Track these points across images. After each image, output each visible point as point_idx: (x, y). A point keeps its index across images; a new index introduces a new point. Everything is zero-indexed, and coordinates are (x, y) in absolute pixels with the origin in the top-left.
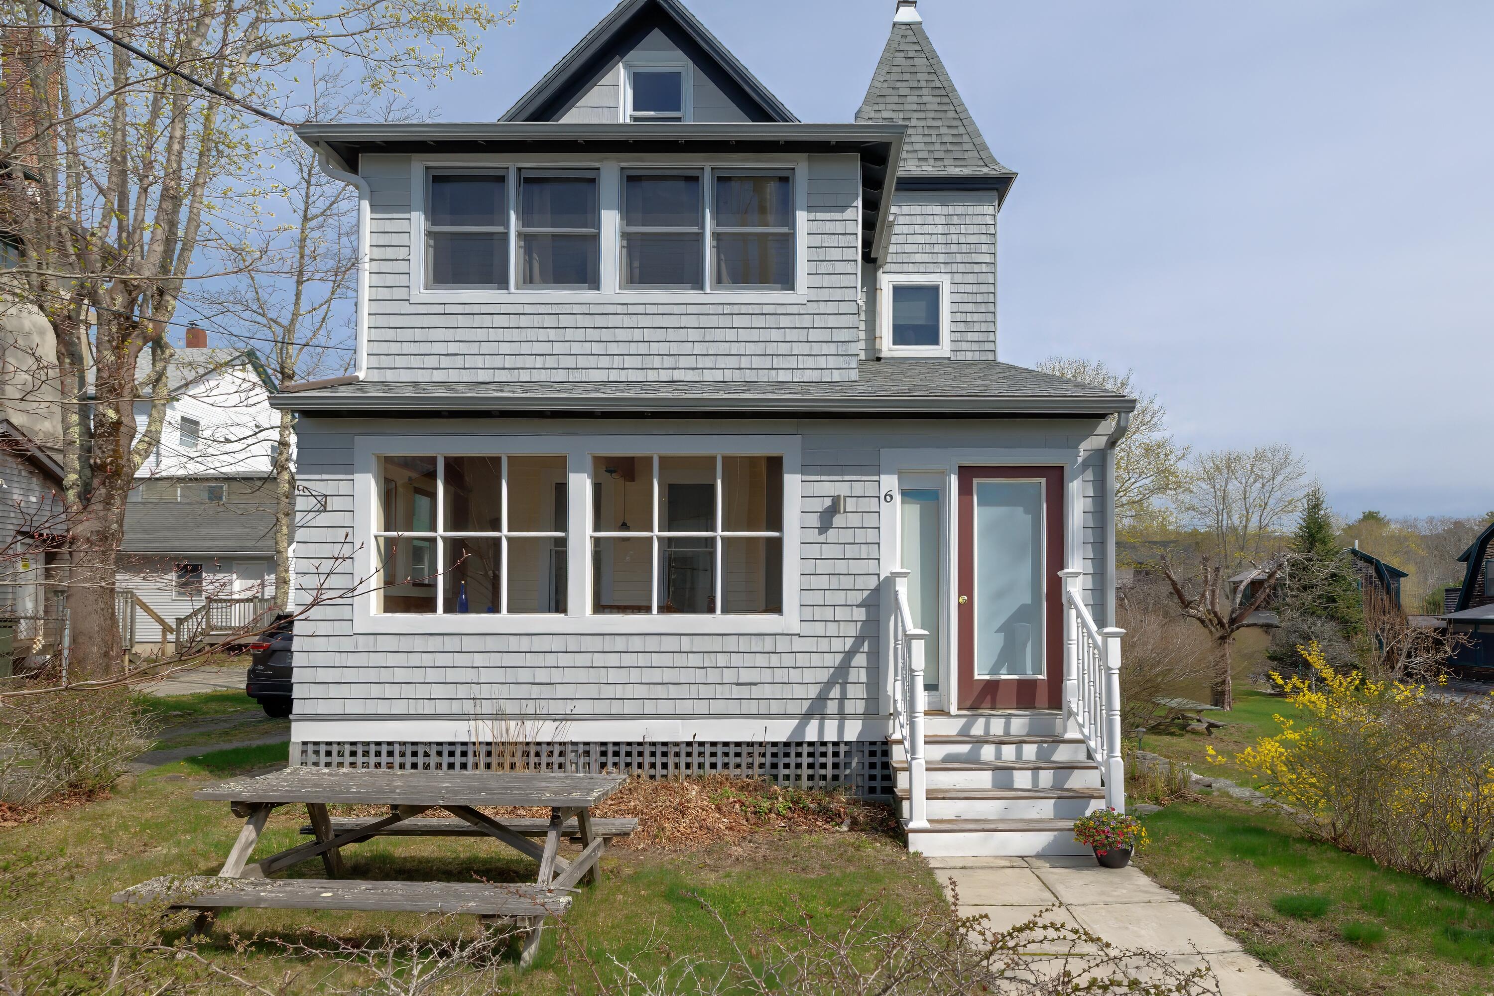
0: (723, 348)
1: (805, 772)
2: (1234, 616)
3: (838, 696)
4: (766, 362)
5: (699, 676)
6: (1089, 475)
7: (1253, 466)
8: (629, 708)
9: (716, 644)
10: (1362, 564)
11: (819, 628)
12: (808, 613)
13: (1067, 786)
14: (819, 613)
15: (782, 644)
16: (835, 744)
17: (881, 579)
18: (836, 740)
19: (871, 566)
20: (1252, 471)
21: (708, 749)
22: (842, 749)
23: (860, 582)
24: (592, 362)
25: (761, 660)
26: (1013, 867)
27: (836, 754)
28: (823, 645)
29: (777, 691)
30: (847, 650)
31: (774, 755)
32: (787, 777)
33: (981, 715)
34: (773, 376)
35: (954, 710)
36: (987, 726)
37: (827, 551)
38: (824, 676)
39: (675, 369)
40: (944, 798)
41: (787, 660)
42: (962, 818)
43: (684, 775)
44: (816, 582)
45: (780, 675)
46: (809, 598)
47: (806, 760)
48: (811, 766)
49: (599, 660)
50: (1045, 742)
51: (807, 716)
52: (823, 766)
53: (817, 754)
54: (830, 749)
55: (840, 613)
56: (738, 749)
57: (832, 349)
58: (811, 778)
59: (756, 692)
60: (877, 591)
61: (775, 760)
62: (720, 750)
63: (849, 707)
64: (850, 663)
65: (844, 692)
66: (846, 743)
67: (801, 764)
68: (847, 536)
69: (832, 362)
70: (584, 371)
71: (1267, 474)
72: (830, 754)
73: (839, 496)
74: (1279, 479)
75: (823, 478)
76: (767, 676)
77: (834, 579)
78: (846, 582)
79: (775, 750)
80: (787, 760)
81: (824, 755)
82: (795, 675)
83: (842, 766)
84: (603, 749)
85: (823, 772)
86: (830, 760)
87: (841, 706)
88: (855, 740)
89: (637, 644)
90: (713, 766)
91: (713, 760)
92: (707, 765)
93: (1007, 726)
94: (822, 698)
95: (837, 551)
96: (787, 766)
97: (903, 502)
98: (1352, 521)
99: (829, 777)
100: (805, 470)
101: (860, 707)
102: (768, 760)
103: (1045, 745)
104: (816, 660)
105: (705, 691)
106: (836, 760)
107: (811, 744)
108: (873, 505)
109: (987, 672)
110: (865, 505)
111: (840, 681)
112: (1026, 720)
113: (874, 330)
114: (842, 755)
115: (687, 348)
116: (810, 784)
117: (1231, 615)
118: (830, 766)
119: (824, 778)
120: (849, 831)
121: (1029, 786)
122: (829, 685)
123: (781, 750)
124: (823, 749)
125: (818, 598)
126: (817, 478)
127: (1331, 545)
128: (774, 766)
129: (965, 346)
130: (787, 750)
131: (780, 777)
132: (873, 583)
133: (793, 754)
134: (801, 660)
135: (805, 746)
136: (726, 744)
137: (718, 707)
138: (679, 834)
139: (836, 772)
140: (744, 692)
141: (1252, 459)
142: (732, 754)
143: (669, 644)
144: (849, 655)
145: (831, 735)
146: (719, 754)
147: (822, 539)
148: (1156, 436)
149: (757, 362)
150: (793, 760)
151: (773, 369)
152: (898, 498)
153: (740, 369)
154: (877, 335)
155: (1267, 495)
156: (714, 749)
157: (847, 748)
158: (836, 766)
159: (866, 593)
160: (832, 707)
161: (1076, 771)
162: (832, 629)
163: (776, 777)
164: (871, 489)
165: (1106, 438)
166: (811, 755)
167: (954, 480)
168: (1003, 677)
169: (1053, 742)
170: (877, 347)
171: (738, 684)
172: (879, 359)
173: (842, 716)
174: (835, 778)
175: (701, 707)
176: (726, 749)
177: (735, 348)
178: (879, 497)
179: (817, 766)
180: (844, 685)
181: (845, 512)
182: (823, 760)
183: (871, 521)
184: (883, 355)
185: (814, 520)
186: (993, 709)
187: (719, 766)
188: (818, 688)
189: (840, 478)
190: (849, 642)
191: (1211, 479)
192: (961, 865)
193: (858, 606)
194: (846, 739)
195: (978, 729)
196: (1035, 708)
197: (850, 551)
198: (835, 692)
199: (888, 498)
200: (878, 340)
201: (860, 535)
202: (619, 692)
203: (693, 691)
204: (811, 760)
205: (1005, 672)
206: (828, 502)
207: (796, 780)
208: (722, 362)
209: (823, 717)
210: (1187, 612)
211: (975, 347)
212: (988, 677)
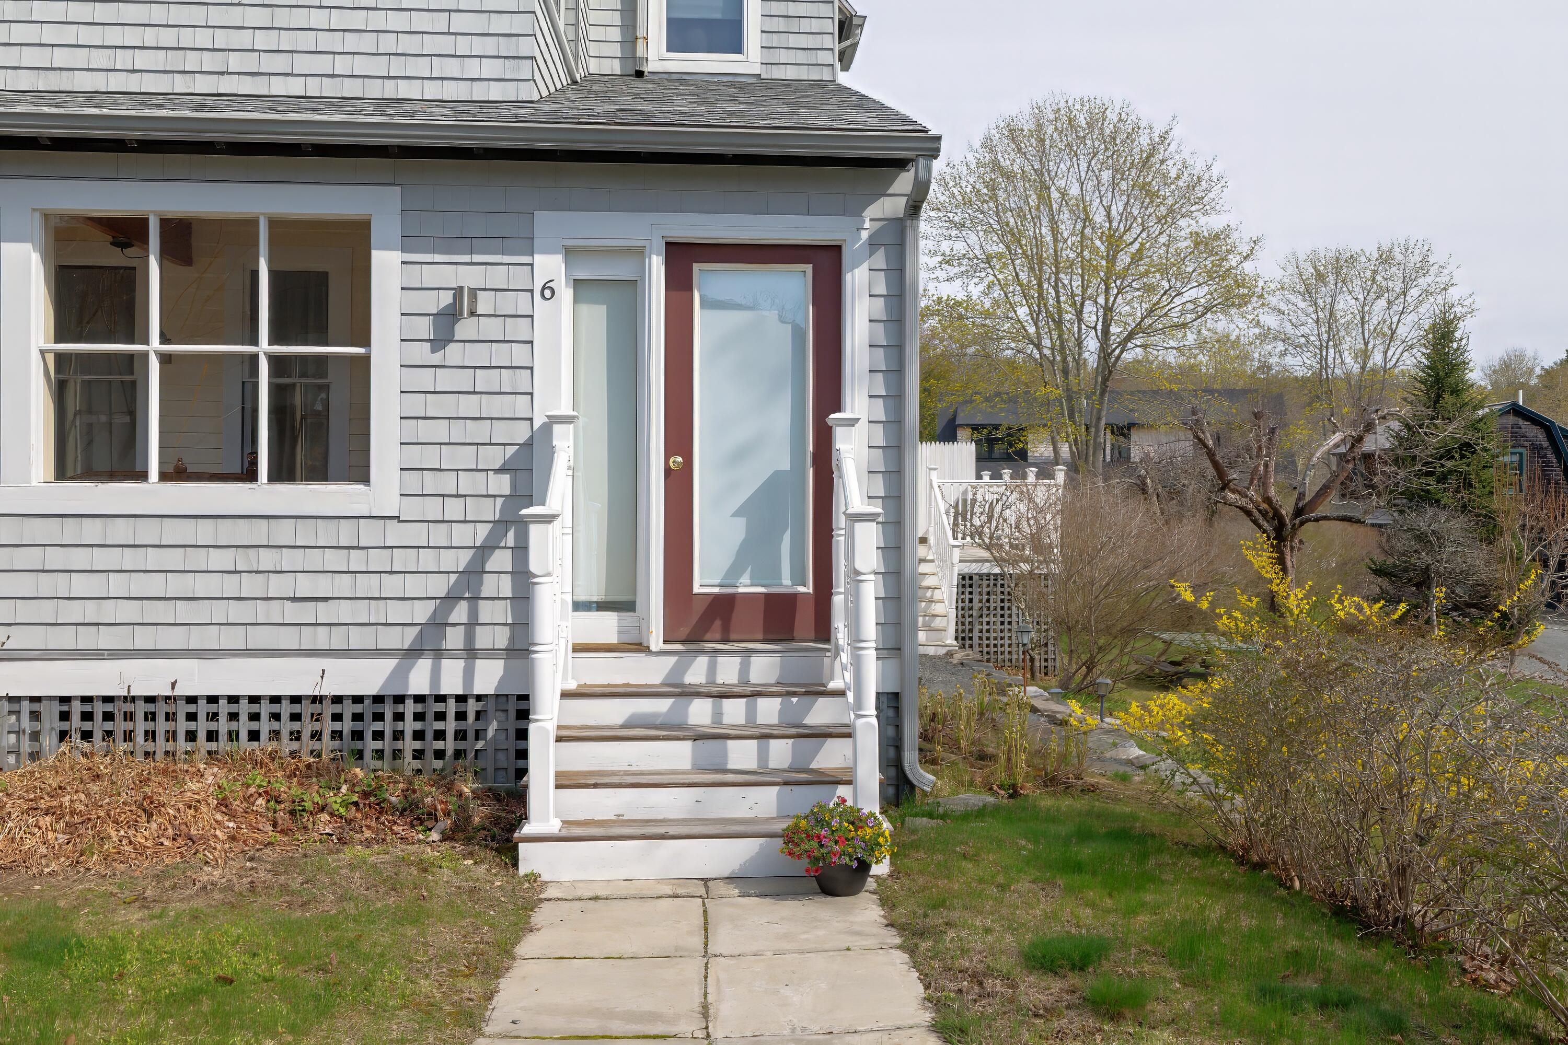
0: (306, 41)
1: (409, 745)
2: (1300, 505)
3: (464, 620)
4: (378, 66)
5: (230, 586)
6: (880, 259)
7: (1375, 272)
8: (108, 639)
9: (259, 533)
10: (1527, 427)
11: (432, 509)
12: (413, 482)
13: (814, 765)
14: (431, 483)
15: (370, 534)
16: (461, 699)
17: (536, 427)
18: (460, 692)
19: (521, 405)
20: (1374, 280)
21: (244, 708)
22: (472, 707)
23: (502, 432)
24: (79, 58)
25: (334, 560)
26: (677, 896)
27: (461, 716)
28: (439, 535)
29: (361, 612)
30: (478, 544)
31: (357, 717)
32: (379, 754)
33: (702, 652)
34: (390, 90)
35: (656, 641)
36: (712, 669)
37: (446, 379)
38: (439, 586)
39: (222, 73)
40: (595, 786)
41: (378, 560)
42: (625, 818)
43: (203, 752)
44: (427, 431)
45: (367, 585)
46: (415, 456)
47: (409, 725)
48: (419, 735)
49: (55, 558)
50: (794, 694)
51: (413, 653)
52: (440, 735)
53: (430, 716)
54: (451, 707)
55: (467, 484)
56: (296, 708)
57: (488, 46)
58: (418, 755)
59: (325, 613)
60: (529, 444)
61: (358, 726)
62: (265, 709)
63: (484, 638)
64: (483, 567)
65: (474, 612)
66: (479, 698)
67: (402, 732)
68: (478, 354)
69: (490, 69)
70: (64, 73)
71: (1398, 286)
72: (451, 715)
73: (461, 288)
74: (1414, 292)
75: (438, 258)
76: (343, 585)
77: (457, 426)
78: (479, 432)
79: (358, 708)
80: (378, 726)
81: (441, 716)
82: (392, 586)
83: (471, 735)
84: (65, 708)
85: (439, 745)
86: (451, 726)
87: (470, 637)
88: (492, 693)
89: (121, 532)
90: (254, 736)
91: (254, 726)
92: (244, 735)
93: (744, 669)
94: (438, 624)
95: (462, 380)
96: (378, 735)
97: (576, 300)
98: (1551, 364)
99: (450, 752)
100: (408, 242)
101: (501, 638)
102: (347, 726)
103: (795, 700)
104: (427, 560)
105: (237, 612)
106: (462, 725)
107: (419, 699)
108: (522, 303)
109: (717, 581)
110: (507, 303)
111: (467, 595)
112: (776, 659)
113: (634, 26)
114: (471, 717)
115: (243, 39)
116: (417, 764)
117: (1297, 504)
118: (450, 735)
119: (440, 754)
120: (441, 841)
121: (752, 765)
122: (450, 600)
123: (368, 709)
124: (440, 707)
125: (430, 457)
126: (427, 257)
127: (1466, 397)
128: (358, 735)
129: (784, 56)
130: (378, 709)
131: (368, 755)
132: (521, 433)
133: (389, 716)
134: (401, 560)
135: (409, 703)
136: (276, 700)
137: (261, 638)
138: (128, 848)
139: (462, 745)
140: (306, 613)
141: (1373, 263)
142: (285, 717)
143: (175, 532)
144: (484, 551)
145: (451, 685)
146: (264, 716)
147: (436, 358)
148: (1211, 223)
149: (362, 66)
150: (387, 726)
151: (389, 77)
152: (566, 294)
153: (333, 76)
154: (641, 33)
155: (1395, 319)
156: (254, 708)
157: (480, 706)
158: (461, 735)
159: (511, 450)
160: (454, 638)
161: (830, 740)
162: (454, 509)
163: (360, 755)
164: (519, 277)
165: (905, 199)
166: (419, 717)
167: (657, 266)
168: (741, 590)
169: (807, 693)
170: (639, 53)
171: (294, 599)
172: (640, 74)
173: (471, 653)
174: (458, 754)
175: (232, 639)
176: (275, 708)
177: (326, 42)
178: (532, 291)
179: (429, 735)
180: (475, 600)
181: (472, 313)
182: (439, 725)
183: (520, 329)
184: (649, 68)
185: (424, 327)
186: (726, 640)
187: (264, 736)
188: (431, 606)
189: (466, 258)
190: (483, 531)
191: (1308, 292)
192: (590, 894)
193: (497, 471)
194: (477, 691)
195: (696, 674)
196: (792, 640)
197: (484, 380)
198: (460, 613)
199: (547, 293)
200: (640, 44)
201: (501, 354)
202: (90, 612)
203: (219, 612)
204: (418, 726)
205: (748, 582)
206: (447, 298)
207: (394, 759)
208: (303, 64)
209: (439, 653)
210: (1224, 498)
211: (801, 57)
212: (716, 590)
